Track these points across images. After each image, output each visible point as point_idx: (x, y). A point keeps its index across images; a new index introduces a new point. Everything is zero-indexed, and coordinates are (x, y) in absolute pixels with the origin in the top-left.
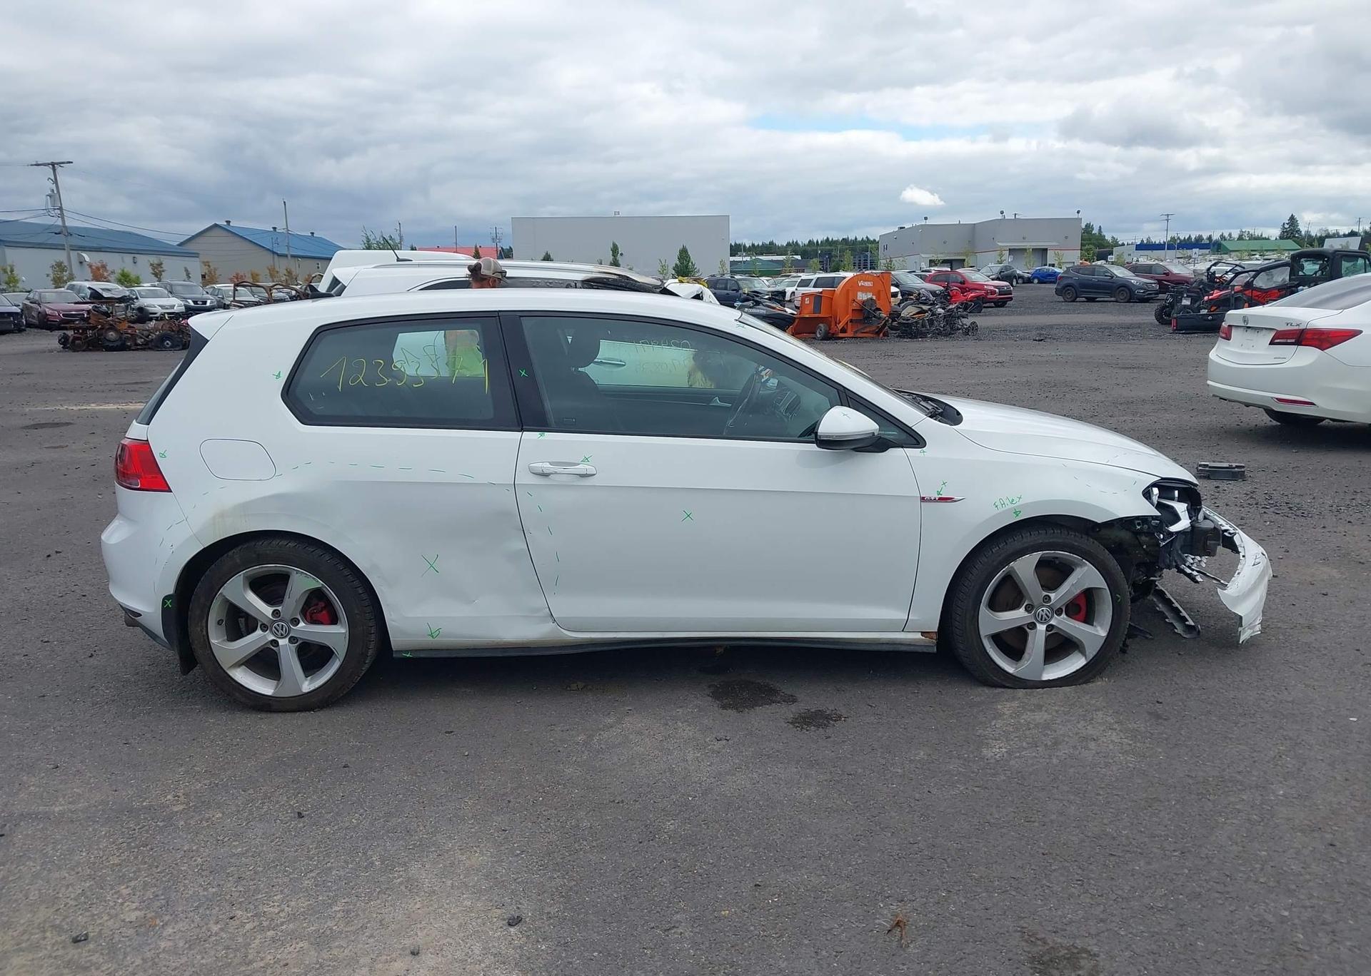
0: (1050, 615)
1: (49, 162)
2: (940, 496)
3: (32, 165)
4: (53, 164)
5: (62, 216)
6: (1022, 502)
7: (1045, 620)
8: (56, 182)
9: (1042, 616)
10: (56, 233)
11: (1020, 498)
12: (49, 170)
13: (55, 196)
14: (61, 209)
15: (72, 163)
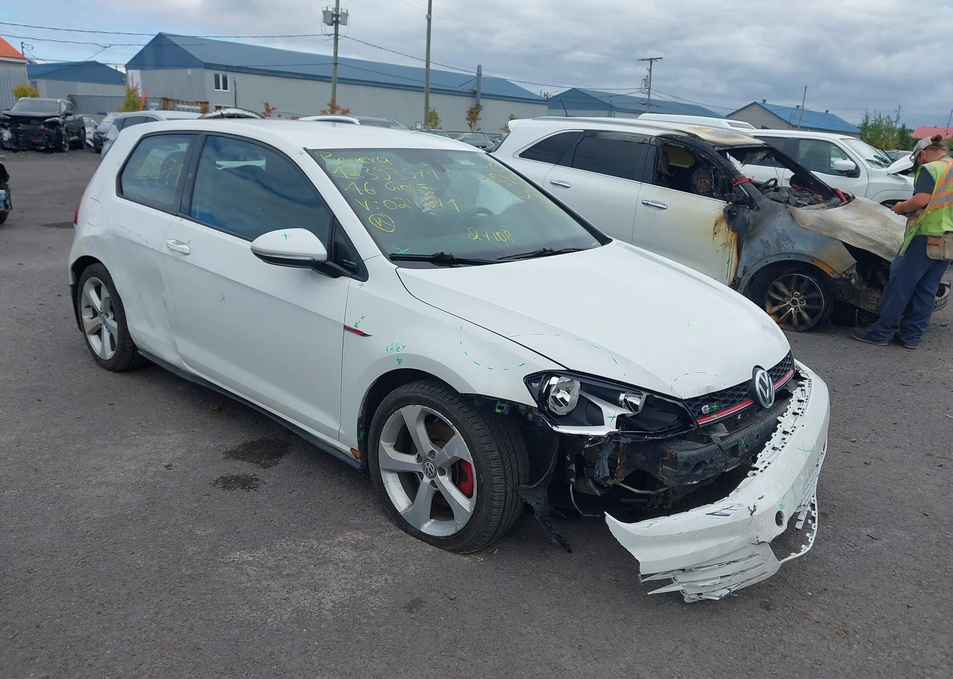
0: (434, 472)
1: (649, 58)
2: (356, 328)
3: (639, 60)
4: (651, 59)
5: (649, 93)
6: (404, 351)
7: (430, 475)
8: (650, 71)
9: (427, 470)
10: (643, 104)
11: (404, 347)
12: (648, 63)
13: (647, 80)
14: (649, 88)
15: (662, 58)
